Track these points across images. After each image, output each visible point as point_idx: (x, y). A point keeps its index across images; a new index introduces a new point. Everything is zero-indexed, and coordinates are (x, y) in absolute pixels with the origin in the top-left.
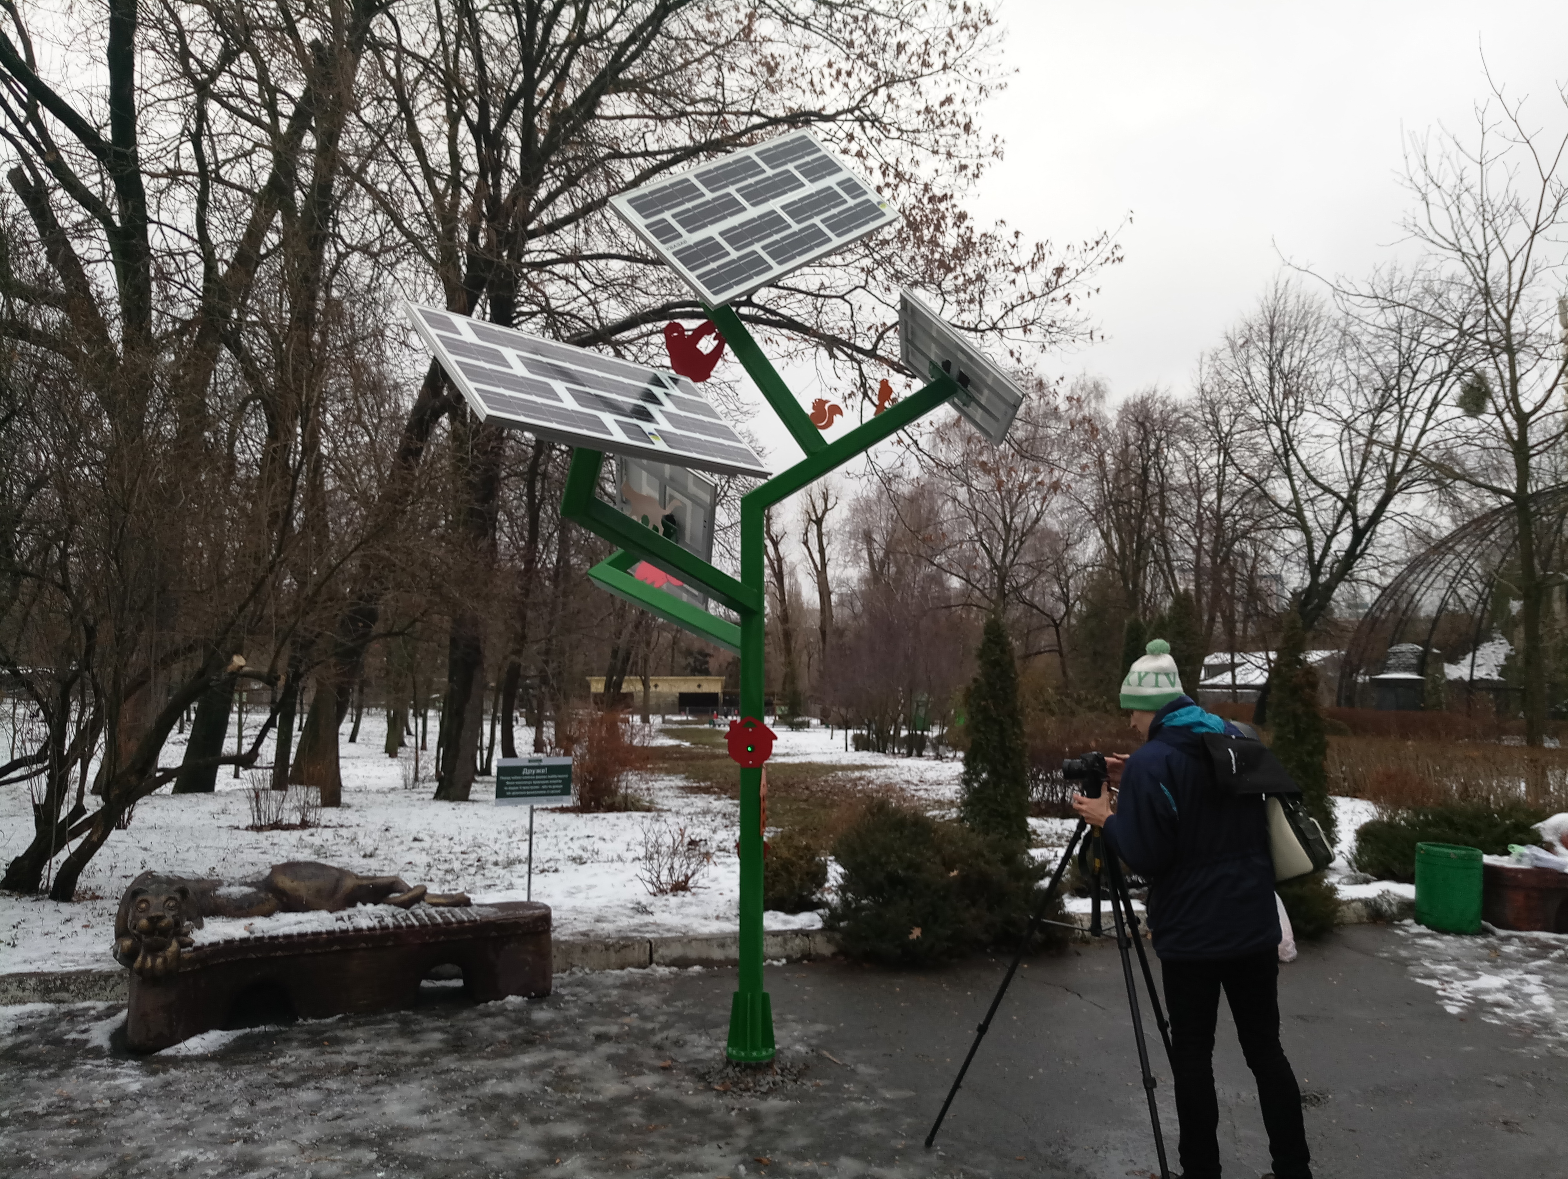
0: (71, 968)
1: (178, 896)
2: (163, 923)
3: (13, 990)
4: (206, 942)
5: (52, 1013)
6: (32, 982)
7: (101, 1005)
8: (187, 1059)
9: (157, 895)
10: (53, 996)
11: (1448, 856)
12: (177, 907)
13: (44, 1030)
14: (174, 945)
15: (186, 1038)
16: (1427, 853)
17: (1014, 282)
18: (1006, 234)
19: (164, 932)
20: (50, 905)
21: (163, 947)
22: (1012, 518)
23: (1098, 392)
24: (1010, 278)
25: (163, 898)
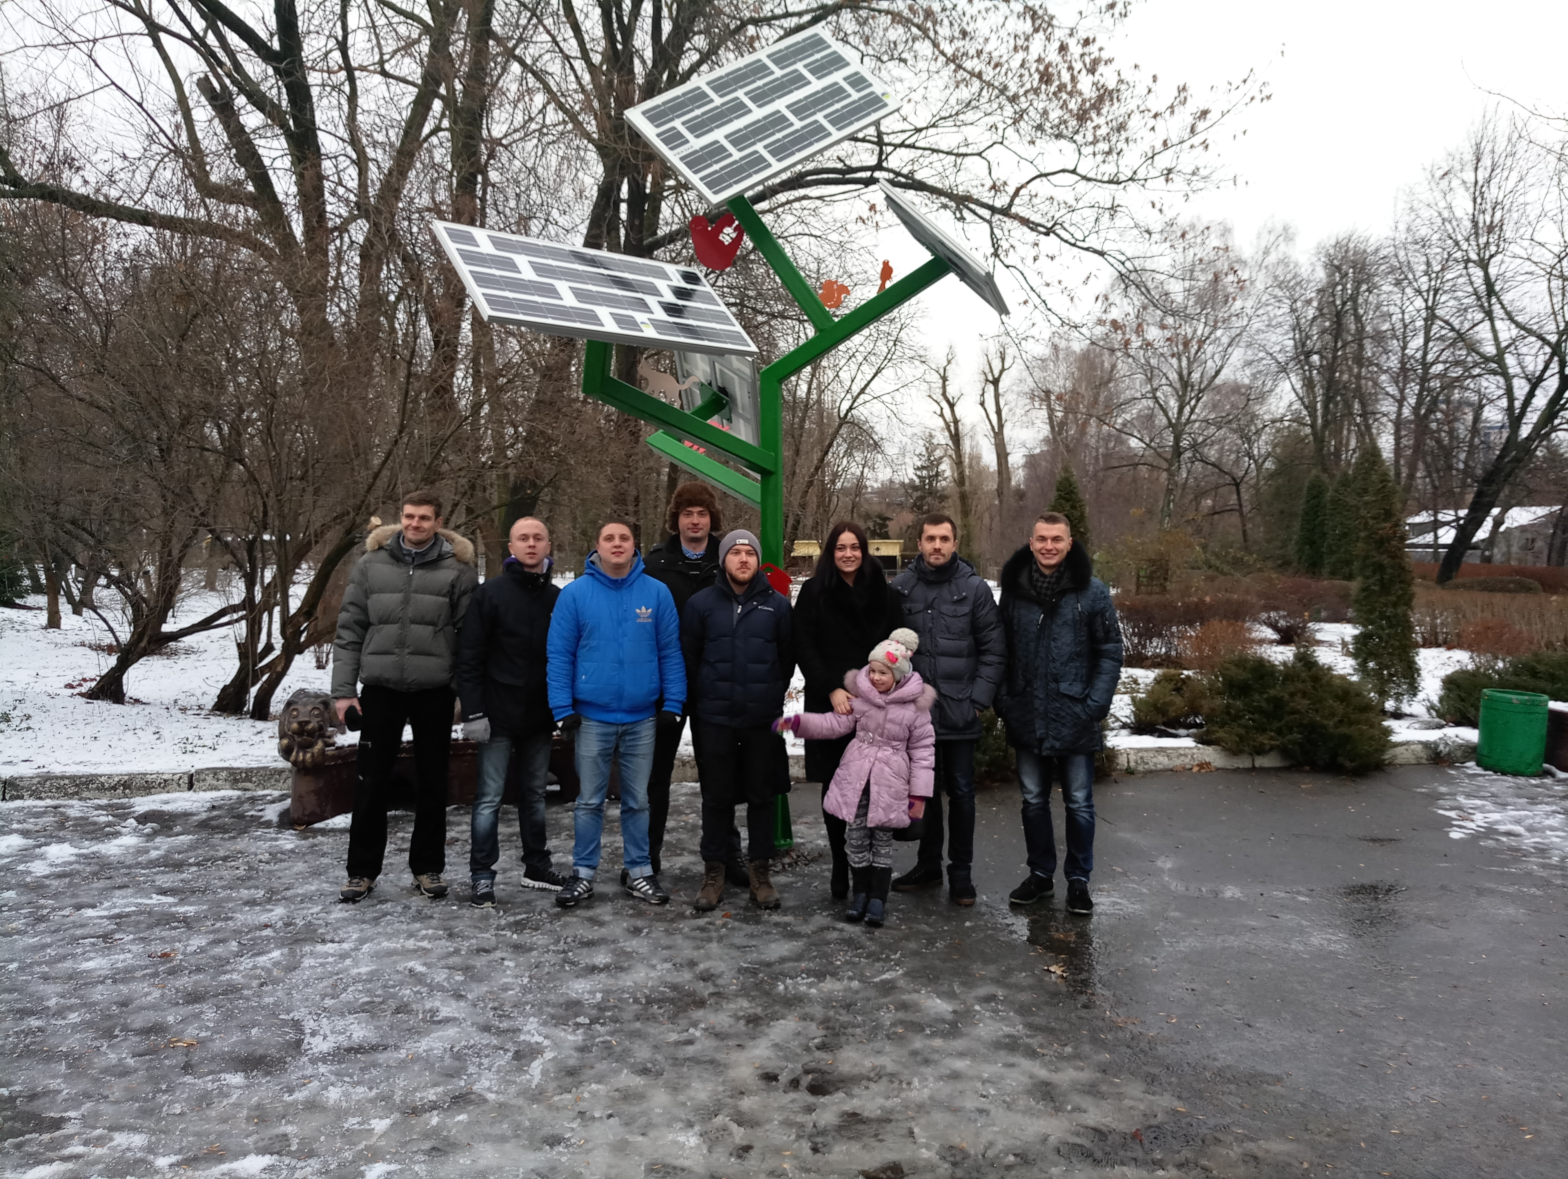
0: (254, 765)
1: (321, 707)
2: (310, 726)
3: (210, 780)
4: (346, 744)
5: (239, 798)
6: (224, 774)
7: (276, 793)
8: (333, 830)
9: (305, 705)
10: (240, 785)
11: (1510, 702)
12: (321, 715)
13: (231, 808)
14: (320, 745)
15: (333, 816)
16: (1491, 699)
17: (1153, 129)
18: (1142, 80)
19: (311, 733)
20: (249, 722)
21: (311, 745)
22: (1190, 374)
23: (1287, 234)
24: (1150, 126)
25: (310, 708)
